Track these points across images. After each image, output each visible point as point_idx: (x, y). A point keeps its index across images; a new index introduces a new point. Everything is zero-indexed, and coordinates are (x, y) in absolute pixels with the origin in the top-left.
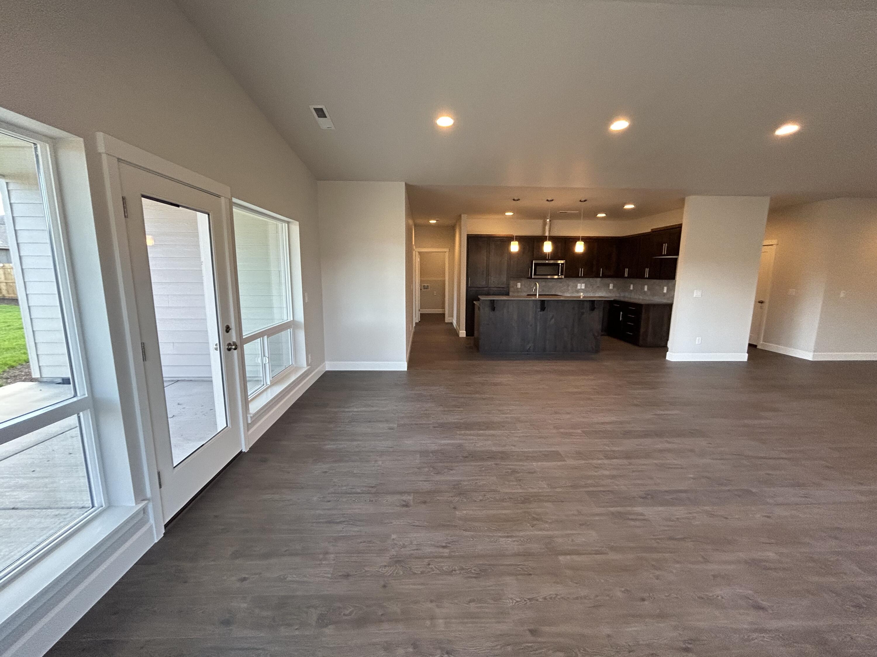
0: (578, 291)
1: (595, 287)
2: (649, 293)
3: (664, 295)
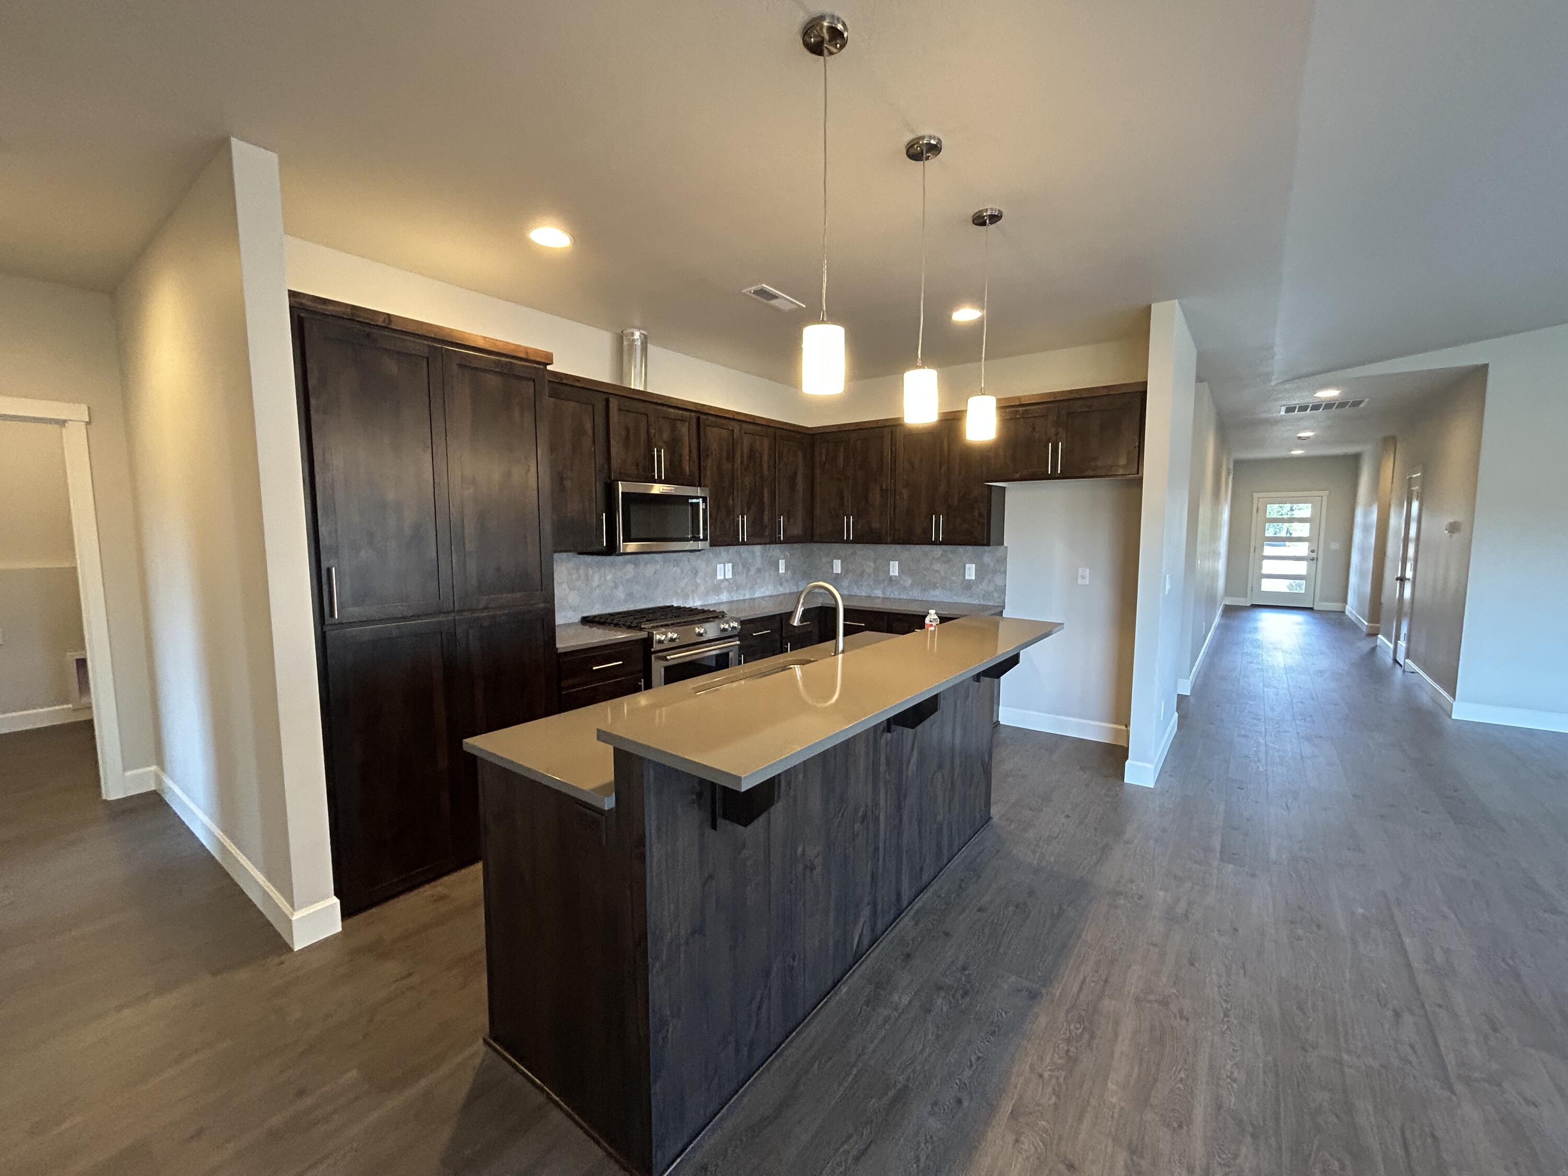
0: (717, 588)
1: (752, 572)
2: (908, 582)
3: (968, 585)
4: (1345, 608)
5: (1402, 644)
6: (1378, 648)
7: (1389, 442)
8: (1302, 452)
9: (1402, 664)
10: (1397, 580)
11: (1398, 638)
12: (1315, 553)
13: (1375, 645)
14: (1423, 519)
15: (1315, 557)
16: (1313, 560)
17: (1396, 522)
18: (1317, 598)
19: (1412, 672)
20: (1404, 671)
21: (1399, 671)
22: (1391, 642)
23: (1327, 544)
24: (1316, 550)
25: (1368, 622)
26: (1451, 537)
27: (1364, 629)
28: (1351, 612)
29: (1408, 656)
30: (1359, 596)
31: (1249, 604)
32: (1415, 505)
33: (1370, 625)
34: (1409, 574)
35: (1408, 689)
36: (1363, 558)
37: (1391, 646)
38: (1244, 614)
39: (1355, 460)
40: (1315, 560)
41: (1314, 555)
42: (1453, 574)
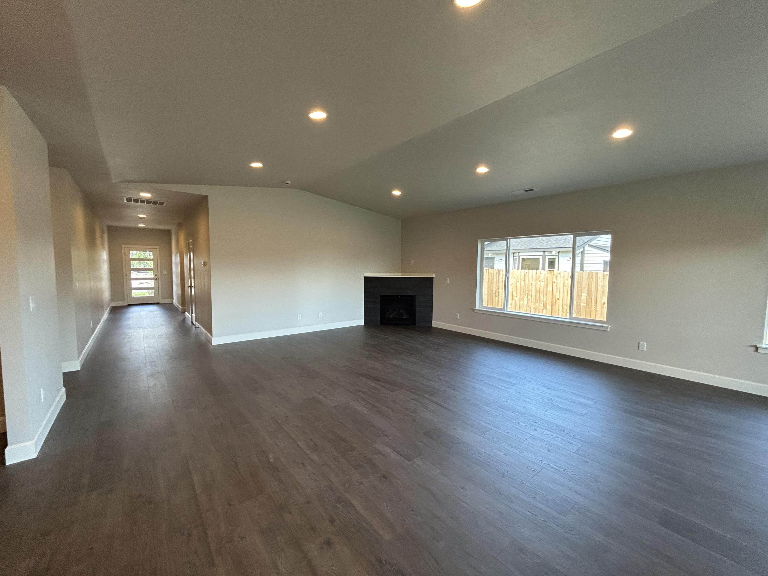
4: (173, 301)
5: (194, 315)
6: (186, 318)
7: (180, 225)
8: (144, 226)
9: (194, 324)
10: (189, 287)
11: (192, 313)
12: (157, 276)
13: (184, 317)
14: (195, 260)
15: (157, 278)
16: (156, 279)
17: (186, 261)
18: (160, 297)
19: (198, 327)
20: (195, 328)
21: (194, 327)
22: (189, 314)
23: (161, 271)
24: (157, 274)
25: (182, 307)
26: (204, 268)
27: (180, 310)
28: (175, 303)
29: (196, 321)
30: (178, 296)
31: (126, 305)
32: (192, 254)
33: (182, 308)
34: (193, 285)
35: (197, 335)
36: (177, 278)
37: (190, 316)
38: (125, 310)
39: (168, 233)
40: (157, 280)
41: (157, 277)
42: (206, 284)
